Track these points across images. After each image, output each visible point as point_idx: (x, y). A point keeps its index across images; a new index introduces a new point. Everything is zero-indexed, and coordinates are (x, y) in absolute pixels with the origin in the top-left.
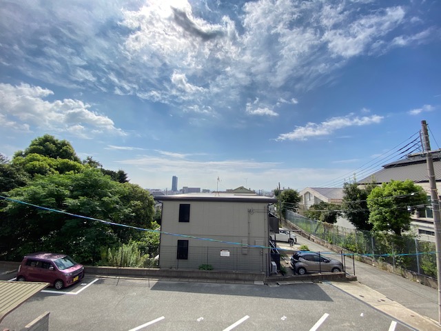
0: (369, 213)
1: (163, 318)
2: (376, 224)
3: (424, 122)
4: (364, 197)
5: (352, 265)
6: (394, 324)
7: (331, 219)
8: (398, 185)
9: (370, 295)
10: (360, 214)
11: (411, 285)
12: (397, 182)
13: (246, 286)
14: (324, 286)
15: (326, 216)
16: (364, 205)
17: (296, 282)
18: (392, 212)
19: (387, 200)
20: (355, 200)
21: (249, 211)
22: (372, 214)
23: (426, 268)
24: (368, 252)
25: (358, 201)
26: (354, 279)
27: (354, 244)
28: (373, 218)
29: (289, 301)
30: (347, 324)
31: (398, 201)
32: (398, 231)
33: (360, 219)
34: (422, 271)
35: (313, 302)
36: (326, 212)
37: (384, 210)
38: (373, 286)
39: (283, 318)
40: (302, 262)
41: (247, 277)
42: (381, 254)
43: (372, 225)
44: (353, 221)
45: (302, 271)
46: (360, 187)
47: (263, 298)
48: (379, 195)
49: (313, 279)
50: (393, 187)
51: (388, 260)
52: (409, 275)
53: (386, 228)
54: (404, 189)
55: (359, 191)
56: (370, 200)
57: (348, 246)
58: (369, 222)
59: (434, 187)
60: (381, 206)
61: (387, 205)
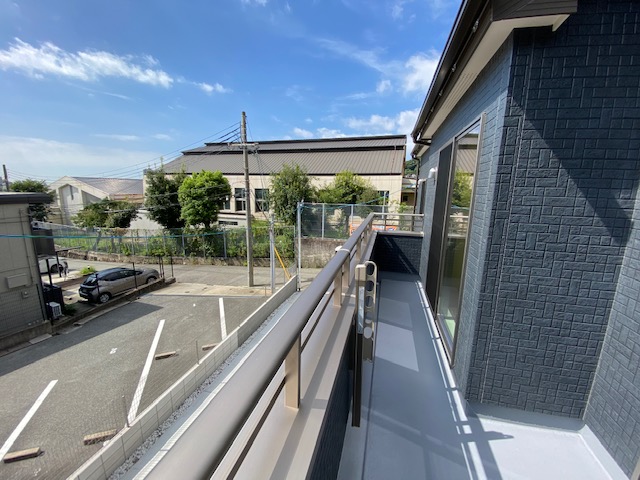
0: (180, 208)
2: (189, 219)
3: (244, 113)
4: (174, 188)
5: (167, 272)
6: (221, 300)
7: (124, 222)
8: (210, 175)
9: (194, 289)
10: (170, 210)
11: (221, 269)
12: (208, 172)
14: (144, 299)
15: (116, 220)
16: (174, 198)
17: (106, 311)
18: (204, 205)
19: (199, 191)
20: (162, 192)
22: (183, 209)
23: (231, 252)
24: (178, 253)
25: (167, 194)
26: (173, 281)
27: (162, 247)
28: (185, 212)
29: (110, 333)
30: (185, 318)
31: (210, 192)
32: (207, 224)
33: (168, 216)
34: (228, 255)
35: (141, 319)
36: (113, 214)
37: (197, 202)
38: (192, 280)
39: (113, 351)
40: (104, 286)
41: (11, 342)
42: (193, 250)
43: (183, 221)
44: (161, 221)
45: (104, 298)
46: (169, 178)
48: (191, 186)
49: (128, 298)
50: (205, 178)
51: (200, 254)
52: (218, 262)
53: (199, 222)
54: (215, 180)
55: (168, 182)
56: (182, 191)
57: (153, 251)
58: (182, 217)
60: (194, 198)
61: (198, 197)
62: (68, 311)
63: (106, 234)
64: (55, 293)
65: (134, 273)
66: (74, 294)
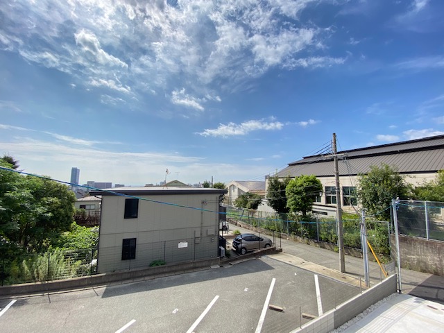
0: (286, 199)
1: (133, 321)
2: (292, 207)
3: (334, 134)
4: (283, 187)
5: (278, 243)
6: (316, 276)
7: (255, 206)
8: (307, 178)
9: (295, 260)
10: (280, 200)
11: (314, 249)
12: (305, 176)
13: (205, 272)
14: (264, 259)
15: (252, 204)
16: (283, 193)
17: (244, 260)
18: (303, 199)
19: (300, 189)
20: (276, 189)
21: (203, 203)
22: (289, 200)
23: (323, 237)
24: (284, 230)
25: (279, 191)
26: (281, 250)
27: (274, 225)
28: (290, 203)
29: (245, 276)
30: (289, 283)
31: (307, 190)
32: (304, 213)
33: (279, 204)
34: (321, 239)
35: (261, 272)
36: (251, 201)
37: (298, 197)
38: (294, 254)
39: (246, 290)
40: (244, 244)
41: (204, 264)
42: (293, 230)
43: (288, 208)
44: (275, 207)
45: (244, 251)
46: (281, 180)
47: (224, 279)
48: (294, 186)
49: (255, 255)
50: (303, 180)
51: (298, 234)
52: (312, 242)
53: (298, 210)
54: (310, 181)
55: (280, 183)
56: (288, 189)
57: (269, 227)
58: (287, 206)
59: (338, 179)
60: (296, 194)
61: (299, 193)
62: (227, 254)
63: (245, 212)
64: (222, 242)
65: (259, 239)
66: (230, 244)
